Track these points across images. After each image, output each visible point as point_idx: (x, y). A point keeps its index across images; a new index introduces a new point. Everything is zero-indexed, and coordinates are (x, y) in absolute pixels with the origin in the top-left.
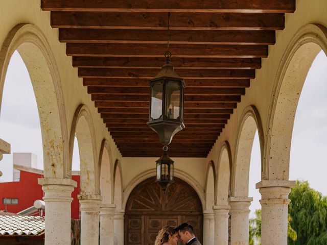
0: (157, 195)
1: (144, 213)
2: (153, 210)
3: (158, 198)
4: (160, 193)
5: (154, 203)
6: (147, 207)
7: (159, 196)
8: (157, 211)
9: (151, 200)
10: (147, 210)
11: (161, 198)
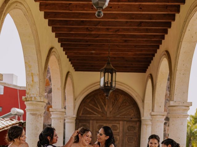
0: (103, 104)
1: (92, 118)
2: (100, 116)
3: (104, 106)
4: (105, 102)
5: (100, 110)
6: (95, 113)
7: (105, 105)
8: (103, 117)
9: (98, 108)
10: (94, 116)
11: (106, 106)
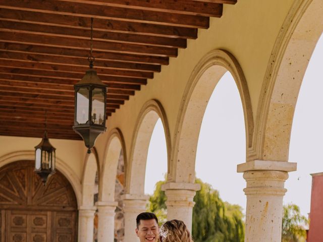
0: (21, 185)
1: (5, 207)
2: (16, 203)
3: (23, 189)
4: (24, 182)
5: (17, 194)
6: (9, 199)
7: (24, 186)
8: (21, 204)
9: (14, 191)
10: (7, 203)
11: (26, 188)
